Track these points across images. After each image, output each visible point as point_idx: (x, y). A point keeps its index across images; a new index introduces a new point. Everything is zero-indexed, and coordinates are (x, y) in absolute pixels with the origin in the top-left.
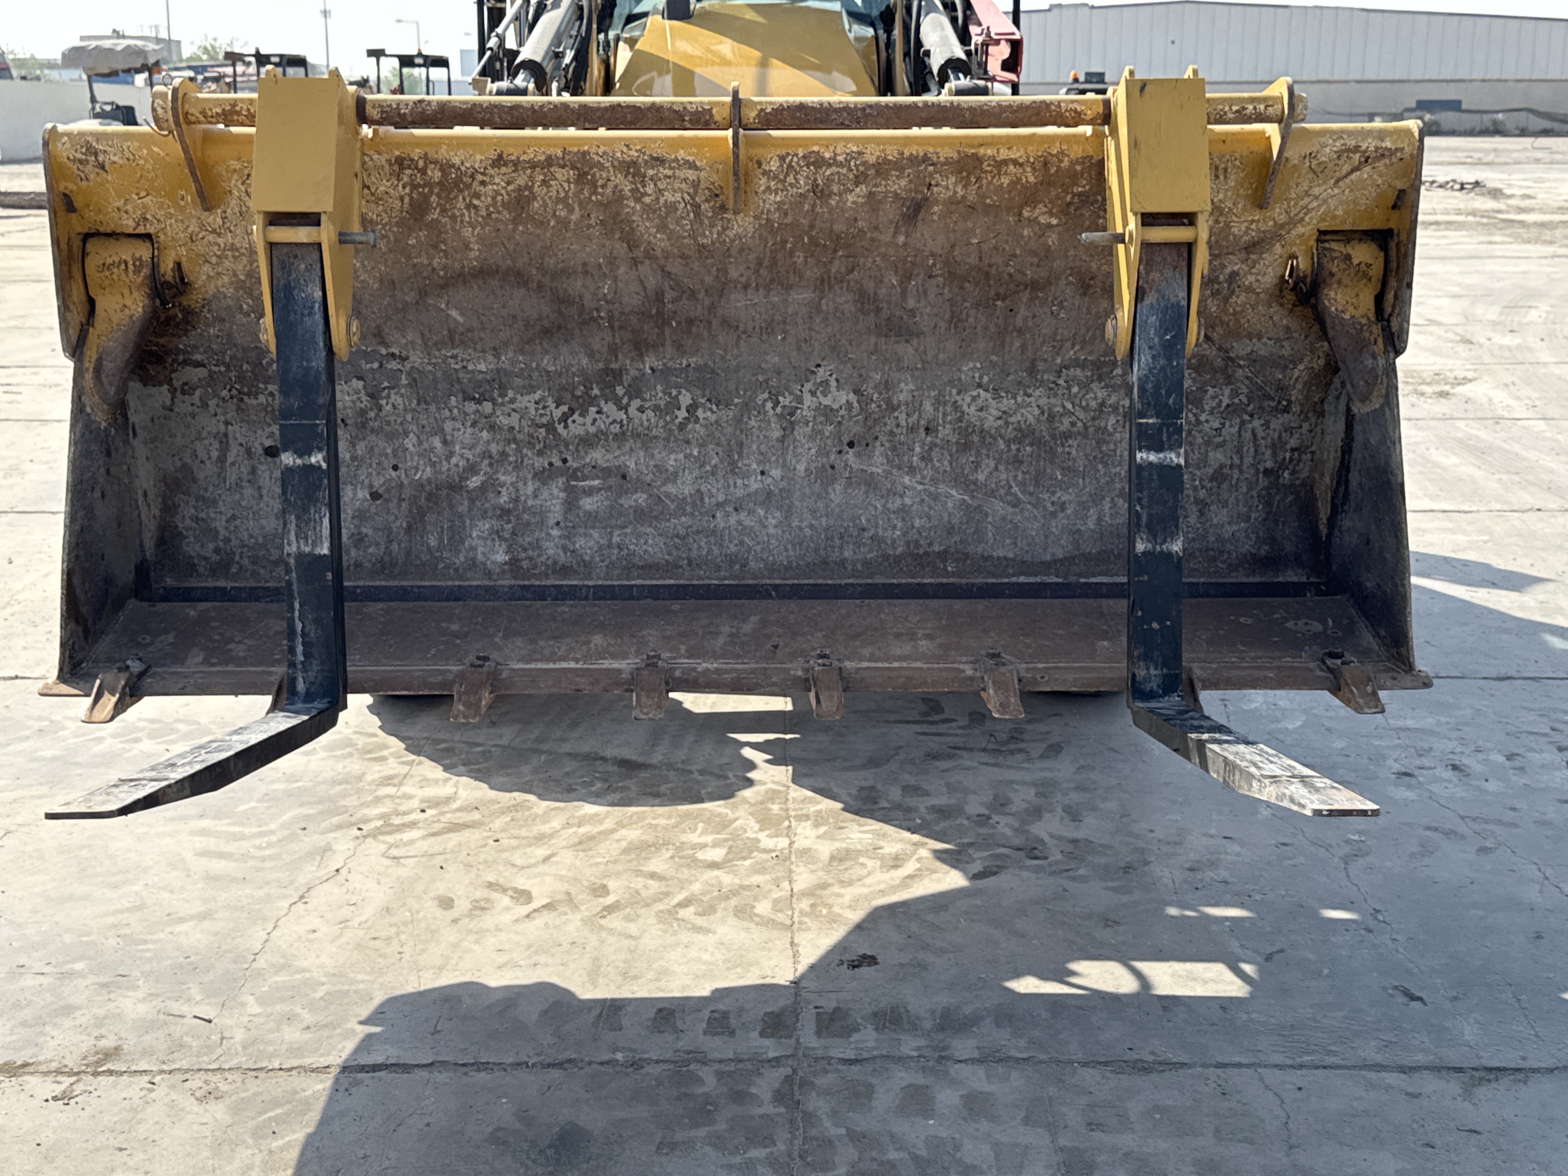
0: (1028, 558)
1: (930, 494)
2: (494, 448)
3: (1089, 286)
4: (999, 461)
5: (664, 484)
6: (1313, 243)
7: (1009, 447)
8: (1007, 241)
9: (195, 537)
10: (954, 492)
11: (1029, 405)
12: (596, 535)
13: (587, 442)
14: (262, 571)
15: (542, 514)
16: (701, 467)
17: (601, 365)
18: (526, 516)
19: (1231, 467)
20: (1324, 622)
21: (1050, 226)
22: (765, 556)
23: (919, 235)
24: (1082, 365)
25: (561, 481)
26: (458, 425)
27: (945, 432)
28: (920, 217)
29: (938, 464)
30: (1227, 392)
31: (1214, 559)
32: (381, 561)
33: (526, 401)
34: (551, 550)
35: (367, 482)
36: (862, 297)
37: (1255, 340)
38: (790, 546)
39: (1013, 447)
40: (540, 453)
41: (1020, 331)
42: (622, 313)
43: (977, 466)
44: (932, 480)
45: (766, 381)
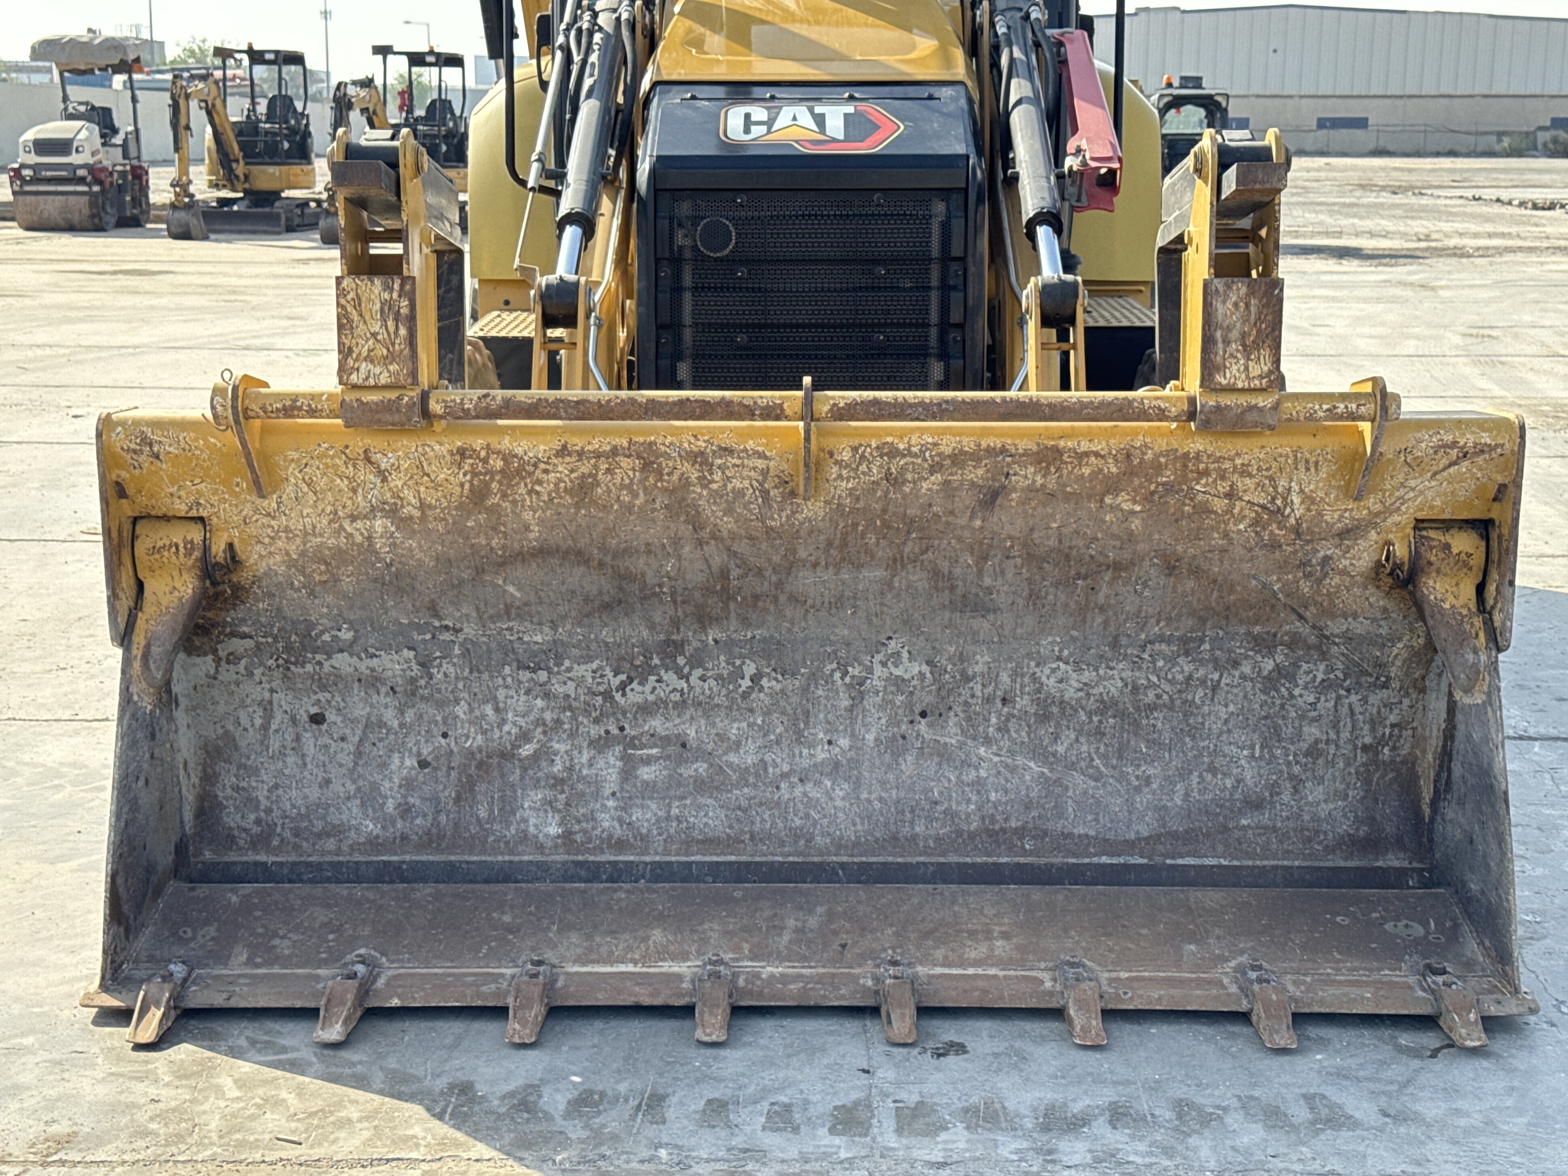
0: (1111, 836)
1: (1007, 766)
2: (548, 716)
3: (1174, 567)
4: (1080, 732)
5: (725, 753)
6: (1409, 531)
7: (1090, 718)
8: (1088, 526)
9: (236, 808)
10: (1032, 764)
11: (1112, 677)
12: (654, 806)
13: (645, 710)
14: (305, 844)
15: (597, 783)
16: (765, 736)
17: (662, 637)
18: (580, 786)
19: (1327, 742)
20: (1426, 925)
21: (1133, 512)
22: (831, 830)
23: (995, 519)
24: (1169, 641)
25: (618, 749)
26: (512, 692)
27: (1023, 702)
28: (998, 502)
29: (1014, 735)
30: (1322, 667)
31: (1310, 840)
32: (428, 833)
33: (582, 670)
34: (606, 822)
35: (415, 749)
36: (936, 574)
37: (1350, 619)
38: (858, 820)
39: (1095, 719)
40: (597, 721)
41: (1102, 609)
42: (685, 589)
43: (1056, 738)
44: (1009, 751)
45: (835, 652)
